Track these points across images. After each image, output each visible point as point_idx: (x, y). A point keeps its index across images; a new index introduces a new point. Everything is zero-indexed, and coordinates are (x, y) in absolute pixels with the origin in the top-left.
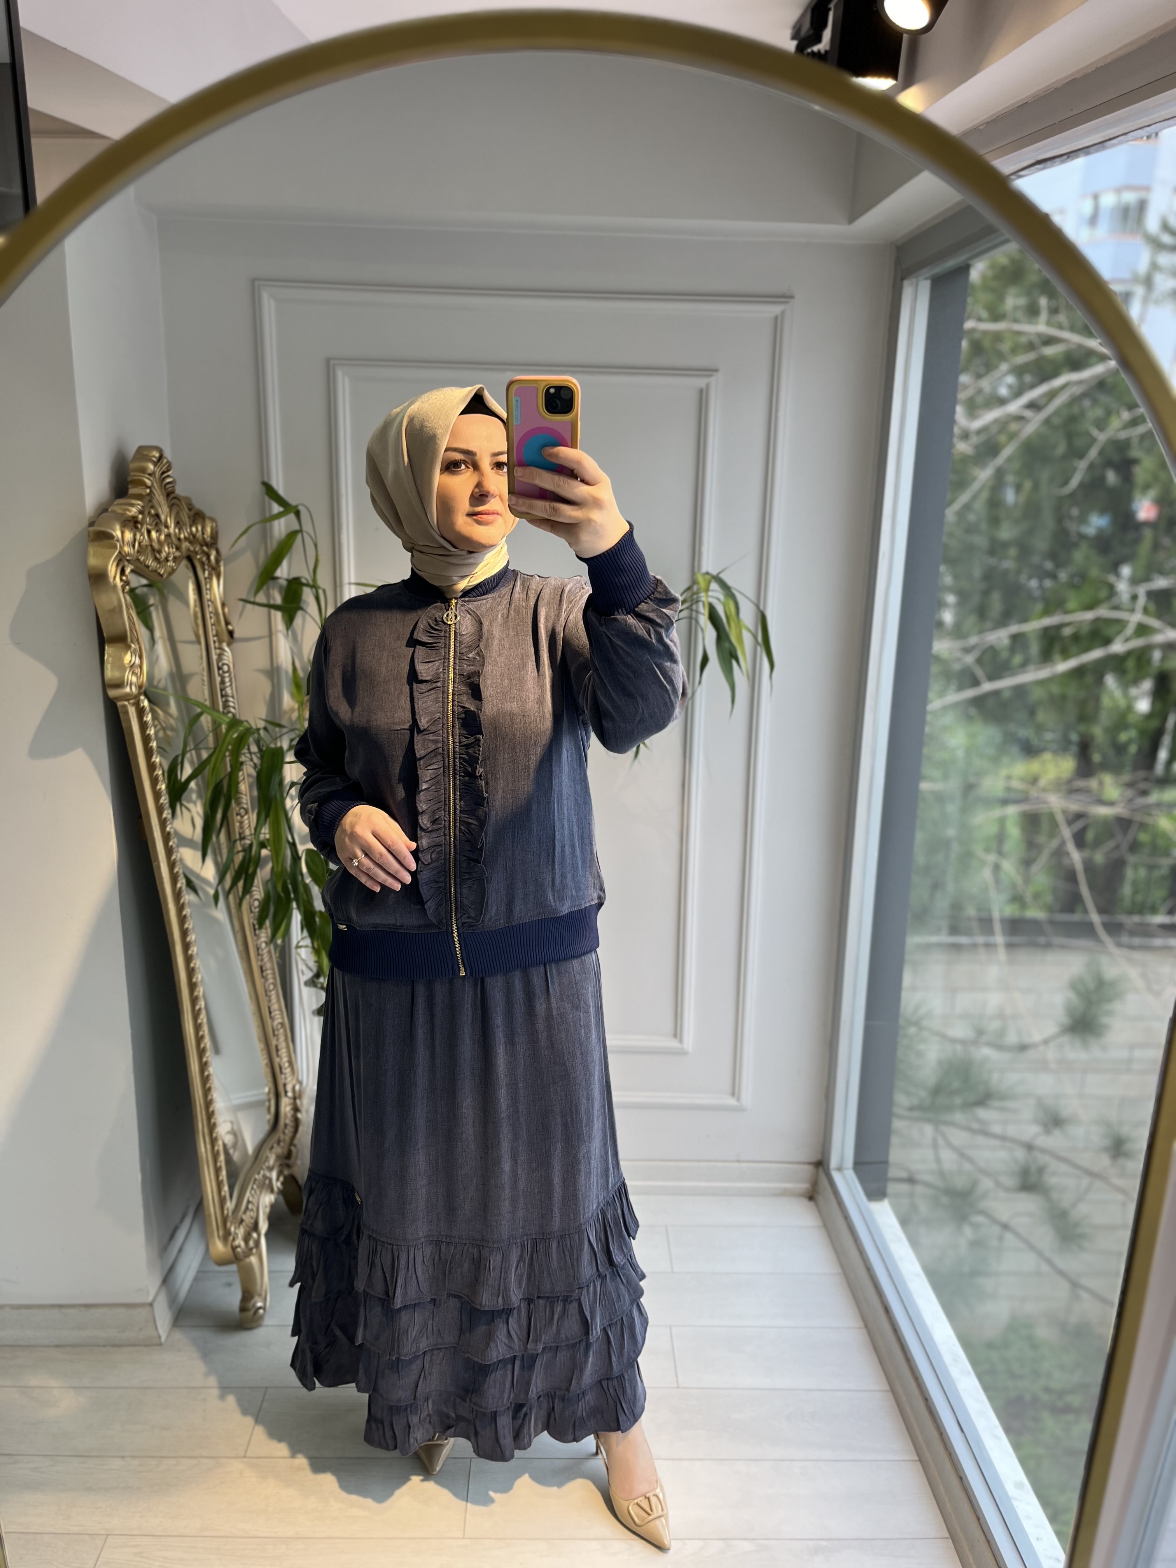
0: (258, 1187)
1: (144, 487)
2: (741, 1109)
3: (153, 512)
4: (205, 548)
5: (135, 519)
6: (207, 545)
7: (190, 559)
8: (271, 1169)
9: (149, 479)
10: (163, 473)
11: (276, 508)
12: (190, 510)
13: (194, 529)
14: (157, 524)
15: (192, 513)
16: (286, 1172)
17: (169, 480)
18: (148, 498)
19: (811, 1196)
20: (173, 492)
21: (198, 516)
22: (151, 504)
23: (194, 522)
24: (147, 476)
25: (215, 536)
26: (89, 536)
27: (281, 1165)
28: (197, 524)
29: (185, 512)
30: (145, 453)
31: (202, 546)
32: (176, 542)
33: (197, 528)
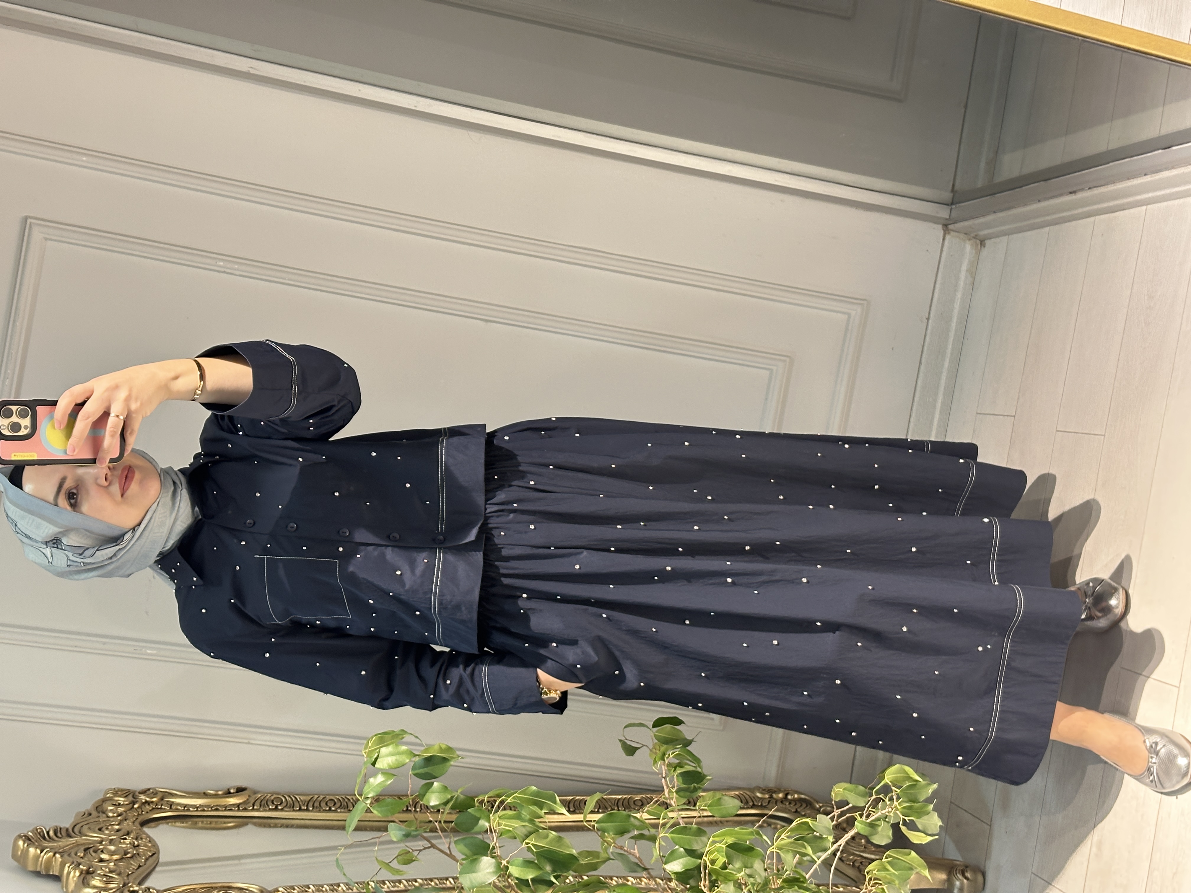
1: (54, 859)
3: (82, 854)
4: (136, 806)
6: (133, 803)
7: (144, 824)
9: (47, 852)
10: (44, 838)
12: (90, 814)
13: (111, 814)
14: (95, 852)
15: (94, 813)
17: (51, 833)
18: (66, 856)
19: (981, 241)
20: (67, 830)
21: (99, 808)
23: (104, 813)
24: (42, 854)
25: (126, 793)
28: (107, 810)
29: (91, 819)
30: (19, 853)
31: (133, 807)
32: (119, 833)
33: (111, 810)
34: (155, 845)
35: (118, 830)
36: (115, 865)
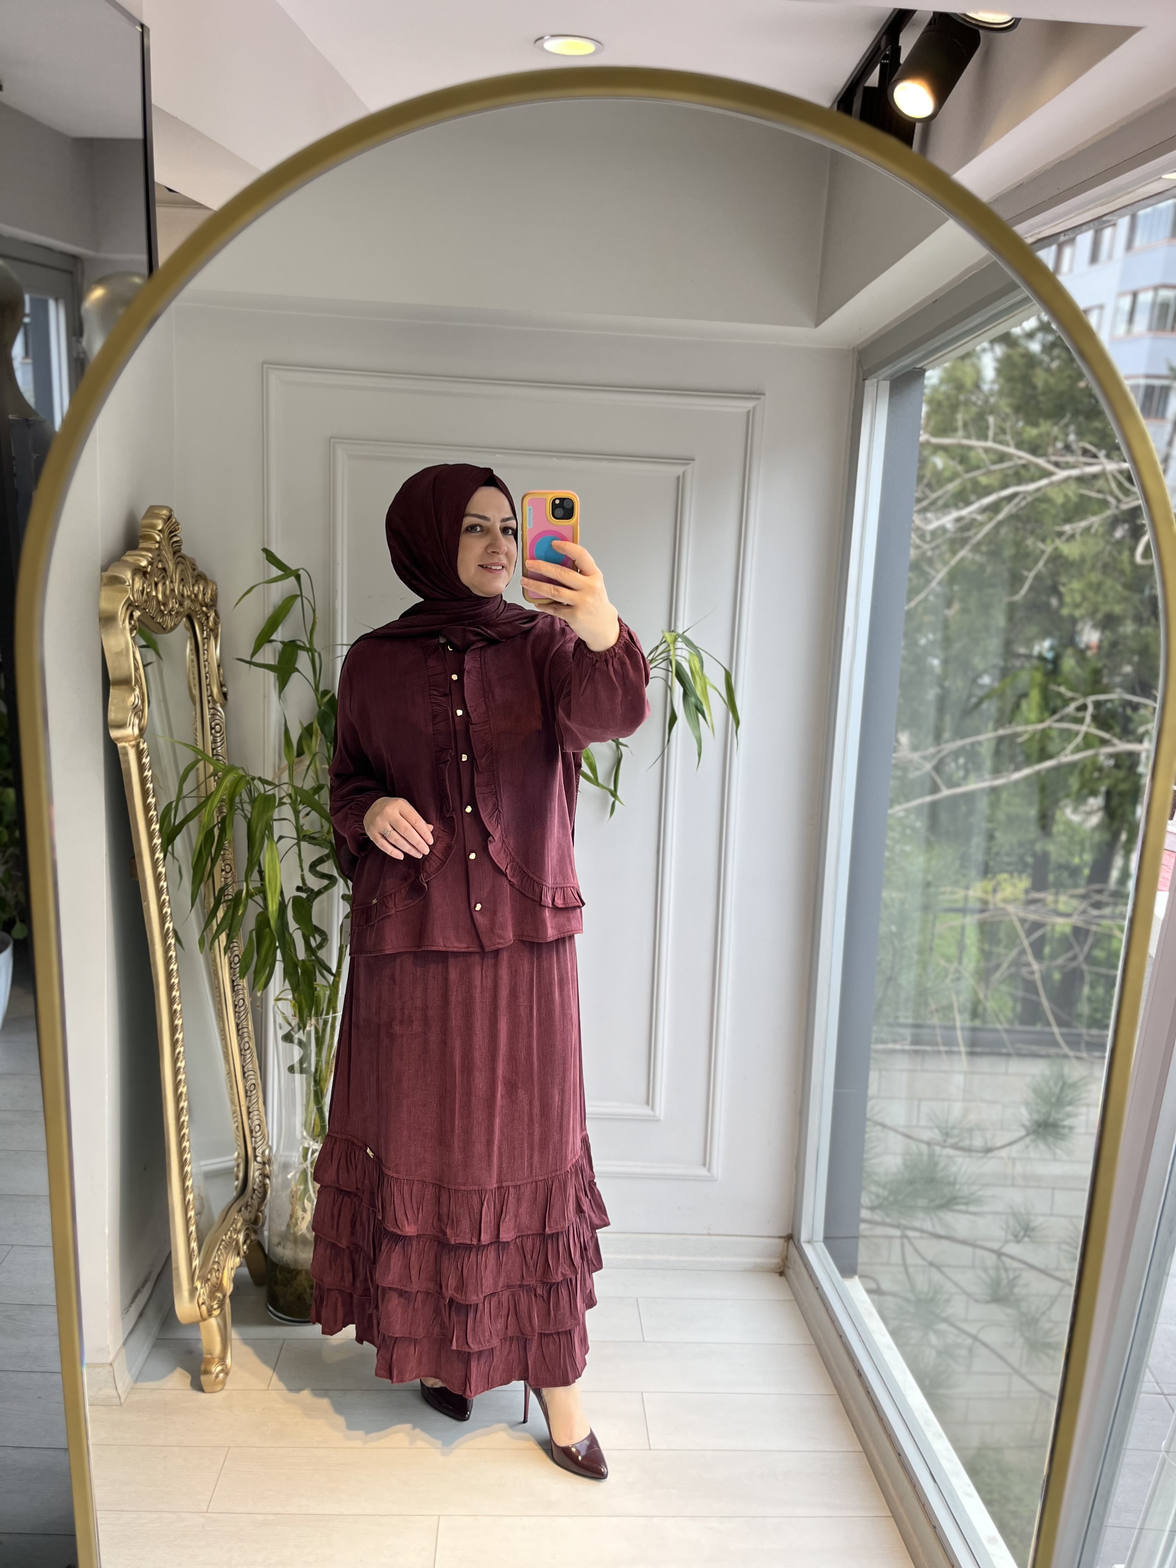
0: (225, 1248)
1: (154, 542)
2: (712, 1180)
3: (160, 566)
4: (204, 609)
5: (145, 569)
6: (207, 606)
7: (190, 618)
8: (239, 1232)
9: (159, 535)
10: (171, 532)
11: (276, 572)
12: (194, 570)
13: (196, 588)
14: (163, 578)
15: (196, 573)
16: (253, 1237)
17: (175, 539)
18: (157, 552)
19: (782, 1271)
20: (179, 551)
21: (200, 577)
22: (159, 558)
23: (196, 582)
24: (157, 533)
25: (214, 599)
26: (102, 580)
27: (247, 1229)
28: (199, 584)
29: (190, 571)
30: (156, 512)
31: (202, 606)
32: (179, 598)
33: (199, 588)
34: (172, 629)
35: (183, 595)
36: (153, 596)
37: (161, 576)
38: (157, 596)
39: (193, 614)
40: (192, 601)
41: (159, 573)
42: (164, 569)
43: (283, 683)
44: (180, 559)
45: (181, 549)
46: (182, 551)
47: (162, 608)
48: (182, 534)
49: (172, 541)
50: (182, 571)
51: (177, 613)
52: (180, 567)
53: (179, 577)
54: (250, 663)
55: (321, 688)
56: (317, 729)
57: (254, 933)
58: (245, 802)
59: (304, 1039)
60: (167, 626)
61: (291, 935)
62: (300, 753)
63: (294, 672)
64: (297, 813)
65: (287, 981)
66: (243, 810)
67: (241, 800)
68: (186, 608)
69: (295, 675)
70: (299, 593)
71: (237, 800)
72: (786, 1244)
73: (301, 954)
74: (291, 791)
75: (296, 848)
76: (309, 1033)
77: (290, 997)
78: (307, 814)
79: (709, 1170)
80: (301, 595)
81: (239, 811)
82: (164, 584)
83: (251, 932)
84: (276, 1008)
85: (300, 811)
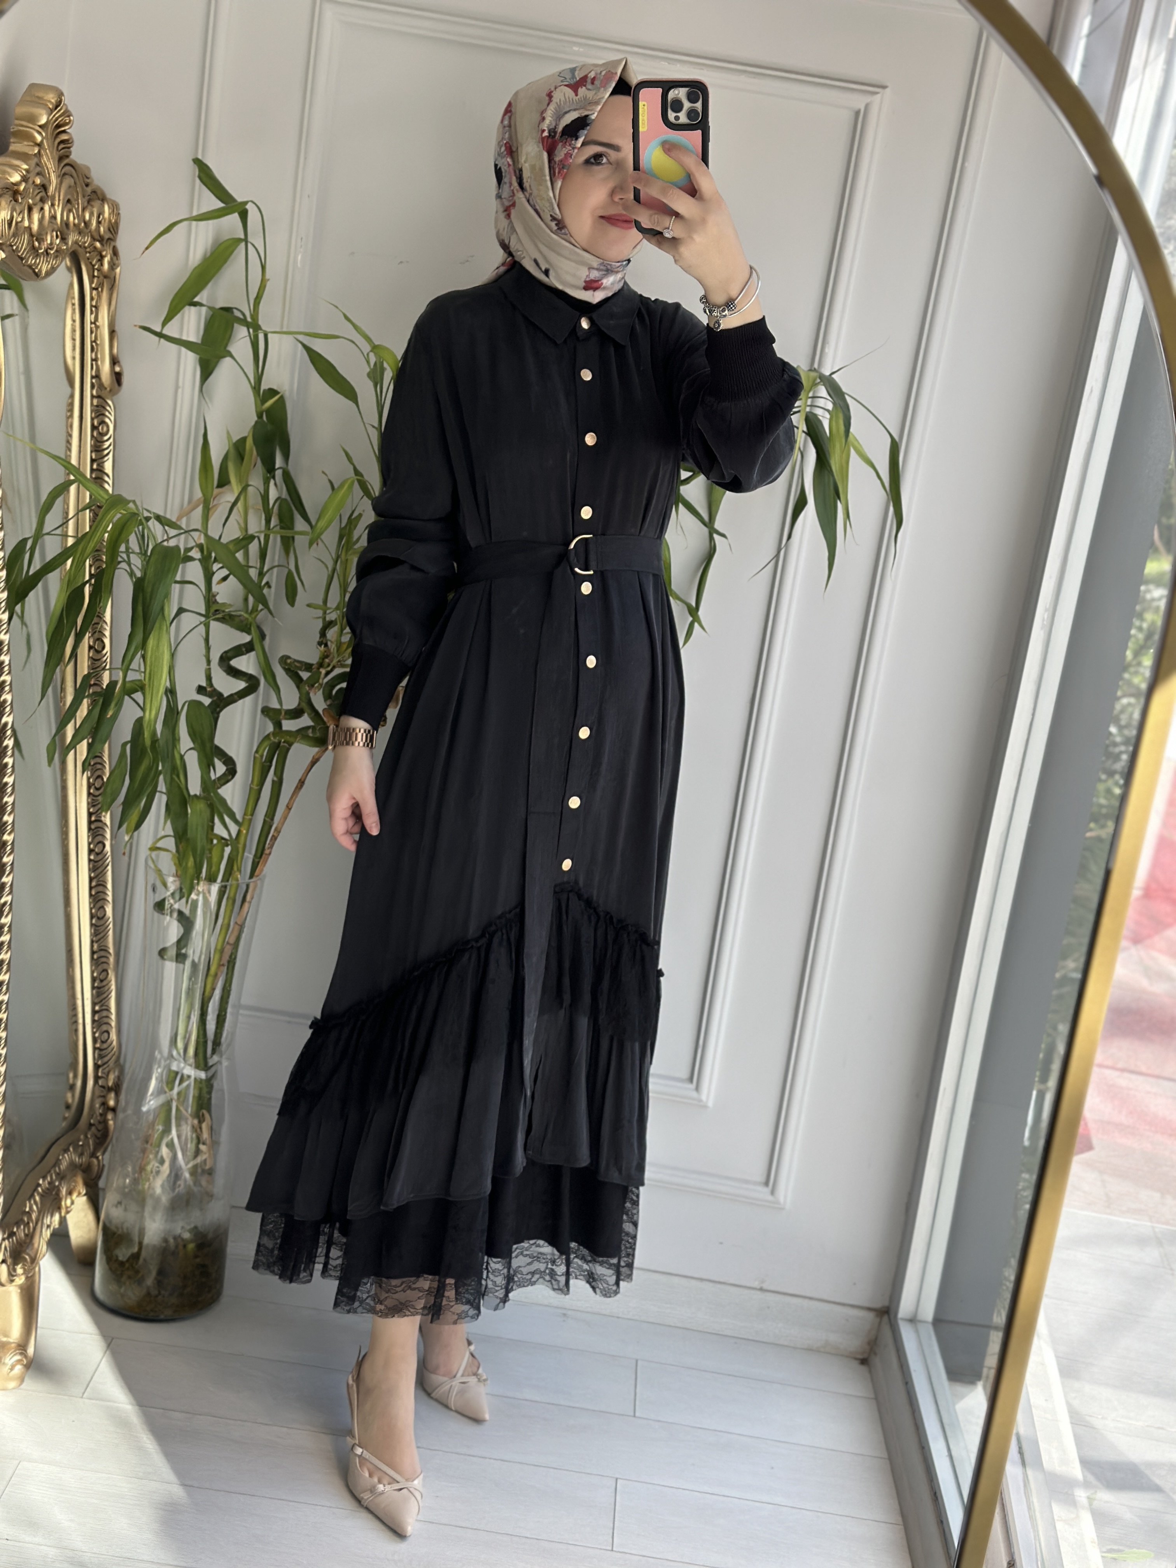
1: (31, 144)
2: (776, 1207)
4: (98, 244)
5: (16, 187)
6: (101, 240)
8: (63, 1178)
10: (58, 126)
11: (212, 202)
15: (89, 190)
17: (64, 137)
18: (36, 160)
19: (866, 1360)
21: (96, 196)
22: (38, 169)
24: (38, 128)
25: (113, 229)
28: (93, 207)
29: (81, 188)
30: (39, 93)
31: (94, 240)
32: (62, 228)
33: (92, 213)
34: (49, 274)
35: (67, 225)
36: (25, 228)
37: (38, 198)
38: (29, 228)
39: (80, 251)
40: (80, 233)
41: (38, 191)
42: (44, 187)
43: (207, 370)
44: (68, 168)
45: (70, 152)
46: (72, 157)
47: (36, 244)
48: (73, 131)
49: (58, 140)
50: (70, 187)
51: (57, 251)
52: (68, 181)
53: (65, 195)
54: (160, 335)
55: (264, 386)
56: (251, 450)
57: (128, 747)
58: (133, 552)
59: (187, 912)
60: (40, 270)
61: (182, 757)
62: (223, 482)
63: (224, 357)
64: (209, 576)
65: (169, 823)
66: (129, 564)
67: (127, 548)
68: (70, 243)
69: (227, 362)
70: (242, 236)
71: (123, 548)
72: (878, 1320)
73: (195, 787)
74: (202, 540)
75: (202, 628)
76: (195, 904)
77: (173, 848)
78: (225, 579)
79: (773, 1193)
80: (246, 240)
81: (124, 565)
82: (42, 209)
83: (124, 745)
84: (150, 863)
85: (214, 573)
